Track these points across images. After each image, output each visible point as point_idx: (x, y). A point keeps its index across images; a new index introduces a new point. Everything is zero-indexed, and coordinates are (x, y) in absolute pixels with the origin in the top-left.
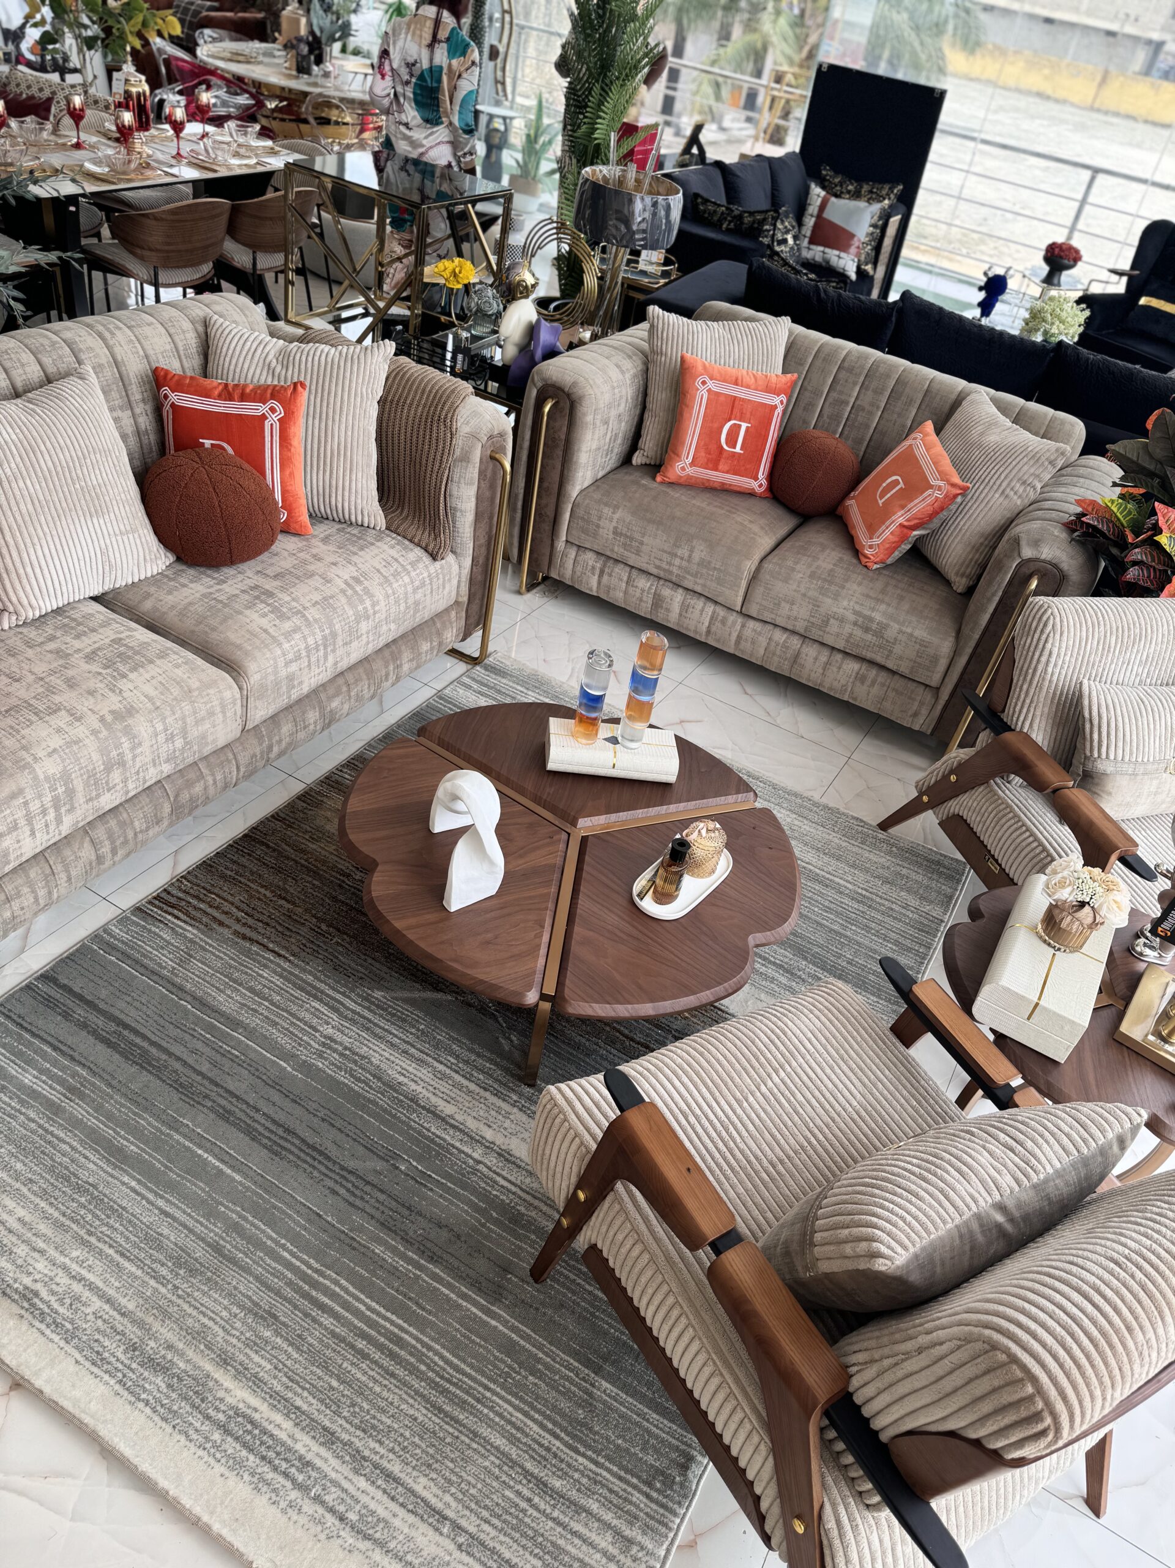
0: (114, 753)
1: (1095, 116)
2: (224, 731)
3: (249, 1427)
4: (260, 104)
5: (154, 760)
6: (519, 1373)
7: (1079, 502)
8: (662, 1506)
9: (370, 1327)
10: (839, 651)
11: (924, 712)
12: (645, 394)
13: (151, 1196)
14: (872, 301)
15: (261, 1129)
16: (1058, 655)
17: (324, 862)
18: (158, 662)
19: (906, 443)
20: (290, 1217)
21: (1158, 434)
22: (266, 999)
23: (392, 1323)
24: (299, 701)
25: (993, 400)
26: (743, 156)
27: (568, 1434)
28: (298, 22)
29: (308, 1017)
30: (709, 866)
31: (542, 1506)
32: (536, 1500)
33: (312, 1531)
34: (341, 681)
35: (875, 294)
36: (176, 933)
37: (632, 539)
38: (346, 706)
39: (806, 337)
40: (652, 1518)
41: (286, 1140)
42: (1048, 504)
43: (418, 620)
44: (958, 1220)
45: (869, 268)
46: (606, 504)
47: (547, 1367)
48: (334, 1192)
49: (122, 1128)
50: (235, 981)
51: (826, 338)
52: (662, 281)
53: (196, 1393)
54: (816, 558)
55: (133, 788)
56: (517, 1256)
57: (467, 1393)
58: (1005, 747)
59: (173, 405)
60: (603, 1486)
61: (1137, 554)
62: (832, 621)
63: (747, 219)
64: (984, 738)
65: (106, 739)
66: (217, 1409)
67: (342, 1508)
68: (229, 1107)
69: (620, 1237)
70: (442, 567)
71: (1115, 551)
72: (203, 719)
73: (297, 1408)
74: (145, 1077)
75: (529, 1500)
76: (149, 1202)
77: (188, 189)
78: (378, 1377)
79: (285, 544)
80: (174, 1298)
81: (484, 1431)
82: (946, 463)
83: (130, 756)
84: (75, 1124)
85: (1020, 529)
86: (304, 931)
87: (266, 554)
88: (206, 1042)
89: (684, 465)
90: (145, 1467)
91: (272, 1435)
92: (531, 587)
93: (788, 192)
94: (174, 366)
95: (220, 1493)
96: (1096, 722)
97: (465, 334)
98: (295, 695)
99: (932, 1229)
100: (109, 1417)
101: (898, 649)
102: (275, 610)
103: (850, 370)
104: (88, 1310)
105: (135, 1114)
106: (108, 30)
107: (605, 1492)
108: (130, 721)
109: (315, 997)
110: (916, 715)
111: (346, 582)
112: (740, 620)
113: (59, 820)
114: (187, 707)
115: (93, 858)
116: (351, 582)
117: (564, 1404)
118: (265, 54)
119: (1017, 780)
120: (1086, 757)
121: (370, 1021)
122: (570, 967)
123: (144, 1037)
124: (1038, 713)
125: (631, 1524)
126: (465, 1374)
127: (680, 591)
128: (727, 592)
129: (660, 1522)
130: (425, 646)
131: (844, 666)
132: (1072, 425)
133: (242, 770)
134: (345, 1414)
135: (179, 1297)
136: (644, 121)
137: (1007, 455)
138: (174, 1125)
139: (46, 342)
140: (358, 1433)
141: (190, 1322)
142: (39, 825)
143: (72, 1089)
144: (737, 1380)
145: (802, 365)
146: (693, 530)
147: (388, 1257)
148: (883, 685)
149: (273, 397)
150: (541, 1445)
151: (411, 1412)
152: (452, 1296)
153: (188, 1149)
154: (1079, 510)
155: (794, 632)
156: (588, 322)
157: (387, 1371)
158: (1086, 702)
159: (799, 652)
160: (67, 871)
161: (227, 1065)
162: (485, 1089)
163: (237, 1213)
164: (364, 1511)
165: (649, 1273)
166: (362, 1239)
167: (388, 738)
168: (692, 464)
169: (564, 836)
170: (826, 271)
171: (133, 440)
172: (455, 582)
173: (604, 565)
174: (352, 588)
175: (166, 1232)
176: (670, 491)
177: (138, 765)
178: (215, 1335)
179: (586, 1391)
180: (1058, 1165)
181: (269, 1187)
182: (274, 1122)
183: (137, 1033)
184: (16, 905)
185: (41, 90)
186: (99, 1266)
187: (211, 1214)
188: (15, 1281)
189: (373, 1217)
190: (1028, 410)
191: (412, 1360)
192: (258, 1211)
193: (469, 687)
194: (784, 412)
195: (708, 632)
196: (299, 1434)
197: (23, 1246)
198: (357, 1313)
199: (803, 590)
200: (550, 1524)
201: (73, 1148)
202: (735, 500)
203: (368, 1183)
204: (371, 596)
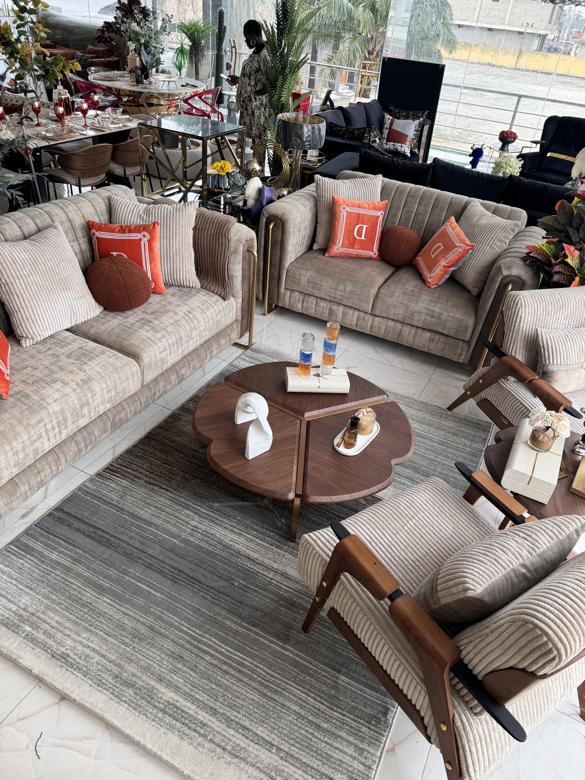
0: (84, 399)
1: (517, 72)
2: (133, 386)
3: (175, 710)
4: (120, 99)
5: (102, 402)
6: (301, 675)
7: (527, 247)
8: (377, 732)
9: (228, 659)
10: (420, 328)
11: (464, 353)
12: (317, 216)
13: (118, 606)
14: (419, 164)
15: (167, 571)
16: (525, 318)
17: (184, 446)
18: (101, 356)
19: (443, 228)
20: (185, 611)
21: (561, 212)
22: (163, 511)
23: (238, 656)
24: (167, 371)
25: (483, 205)
26: (350, 104)
27: (328, 702)
28: (135, 59)
29: (184, 518)
30: (369, 429)
31: (319, 736)
32: (316, 734)
33: (210, 756)
34: (185, 360)
35: (420, 162)
36: (118, 484)
37: (316, 284)
38: (188, 372)
39: (390, 183)
40: (372, 738)
41: (179, 575)
42: (513, 250)
43: (219, 329)
44: (504, 572)
45: (416, 150)
46: (302, 269)
47: (315, 671)
48: (205, 598)
49: (101, 576)
50: (148, 504)
51: (400, 183)
52: (319, 164)
53: (149, 696)
54: (405, 285)
55: (94, 416)
56: (295, 621)
57: (278, 686)
58: (505, 363)
59: (97, 238)
60: (347, 725)
61: (557, 268)
62: (415, 314)
63: (357, 132)
64: (494, 360)
65: (80, 393)
66: (159, 702)
67: (223, 744)
68: (151, 562)
69: (345, 601)
70: (228, 303)
71: (547, 268)
72: (124, 381)
73: (198, 699)
74: (109, 551)
75: (312, 734)
76: (117, 609)
77: (90, 141)
78: (234, 682)
79: (154, 298)
80: (134, 653)
81: (288, 704)
82: (463, 235)
83: (91, 400)
84: (78, 576)
85: (502, 262)
86: (178, 478)
87: (146, 304)
88: (137, 533)
89: (338, 247)
90: (128, 731)
91: (186, 713)
92: (270, 311)
93: (374, 119)
94: (96, 220)
95: (164, 742)
96: (546, 347)
97: (229, 196)
98: (165, 368)
99: (492, 576)
100: (108, 710)
101: (448, 325)
102: (153, 328)
103: (413, 196)
104: (93, 661)
105: (106, 569)
106: (47, 71)
107: (348, 728)
108: (90, 384)
109: (187, 508)
110: (460, 355)
111: (185, 314)
112: (371, 318)
113: (60, 432)
114: (116, 376)
115: (77, 450)
116: (187, 313)
117: (324, 688)
118: (120, 76)
119: (512, 379)
120: (543, 365)
121: (213, 517)
122: (308, 480)
123: (107, 533)
124: (518, 346)
125: (362, 741)
126: (275, 678)
127: (341, 306)
128: (364, 305)
129: (376, 740)
130: (223, 342)
131: (423, 335)
132: (521, 213)
133: (143, 405)
134: (220, 700)
135: (136, 652)
136: (303, 92)
137: (490, 229)
138: (125, 573)
139: (37, 213)
140: (228, 709)
141: (142, 663)
142: (51, 435)
143: (75, 560)
144: (407, 661)
145: (390, 196)
146: (345, 277)
147: (233, 626)
148: (443, 342)
149: (144, 230)
150: (316, 708)
151: (252, 697)
152: (266, 642)
153: (133, 583)
154: (528, 251)
155: (398, 321)
156: (286, 186)
157: (238, 679)
158: (540, 338)
159: (401, 330)
160: (65, 457)
161: (148, 543)
162: (272, 545)
163: (160, 611)
164: (234, 745)
165: (360, 616)
166: (220, 618)
167: (209, 386)
168: (342, 247)
169: (299, 421)
170: (397, 153)
171: (79, 255)
172: (235, 310)
173: (304, 298)
174: (188, 316)
175: (126, 622)
176: (332, 260)
177: (95, 404)
178: (155, 668)
179: (335, 682)
180: (549, 545)
181: (173, 598)
182: (173, 567)
183: (103, 531)
184: (42, 474)
185: (17, 101)
186: (96, 640)
187: (147, 612)
188: (57, 650)
189: (224, 608)
190: (499, 208)
191: (250, 673)
192: (170, 610)
193: (245, 360)
194: (383, 218)
195: (357, 325)
196: (198, 710)
197: (60, 634)
198: (221, 653)
199: (400, 301)
200: (324, 744)
201: (78, 587)
202: (363, 262)
203: (220, 592)
204: (197, 319)
